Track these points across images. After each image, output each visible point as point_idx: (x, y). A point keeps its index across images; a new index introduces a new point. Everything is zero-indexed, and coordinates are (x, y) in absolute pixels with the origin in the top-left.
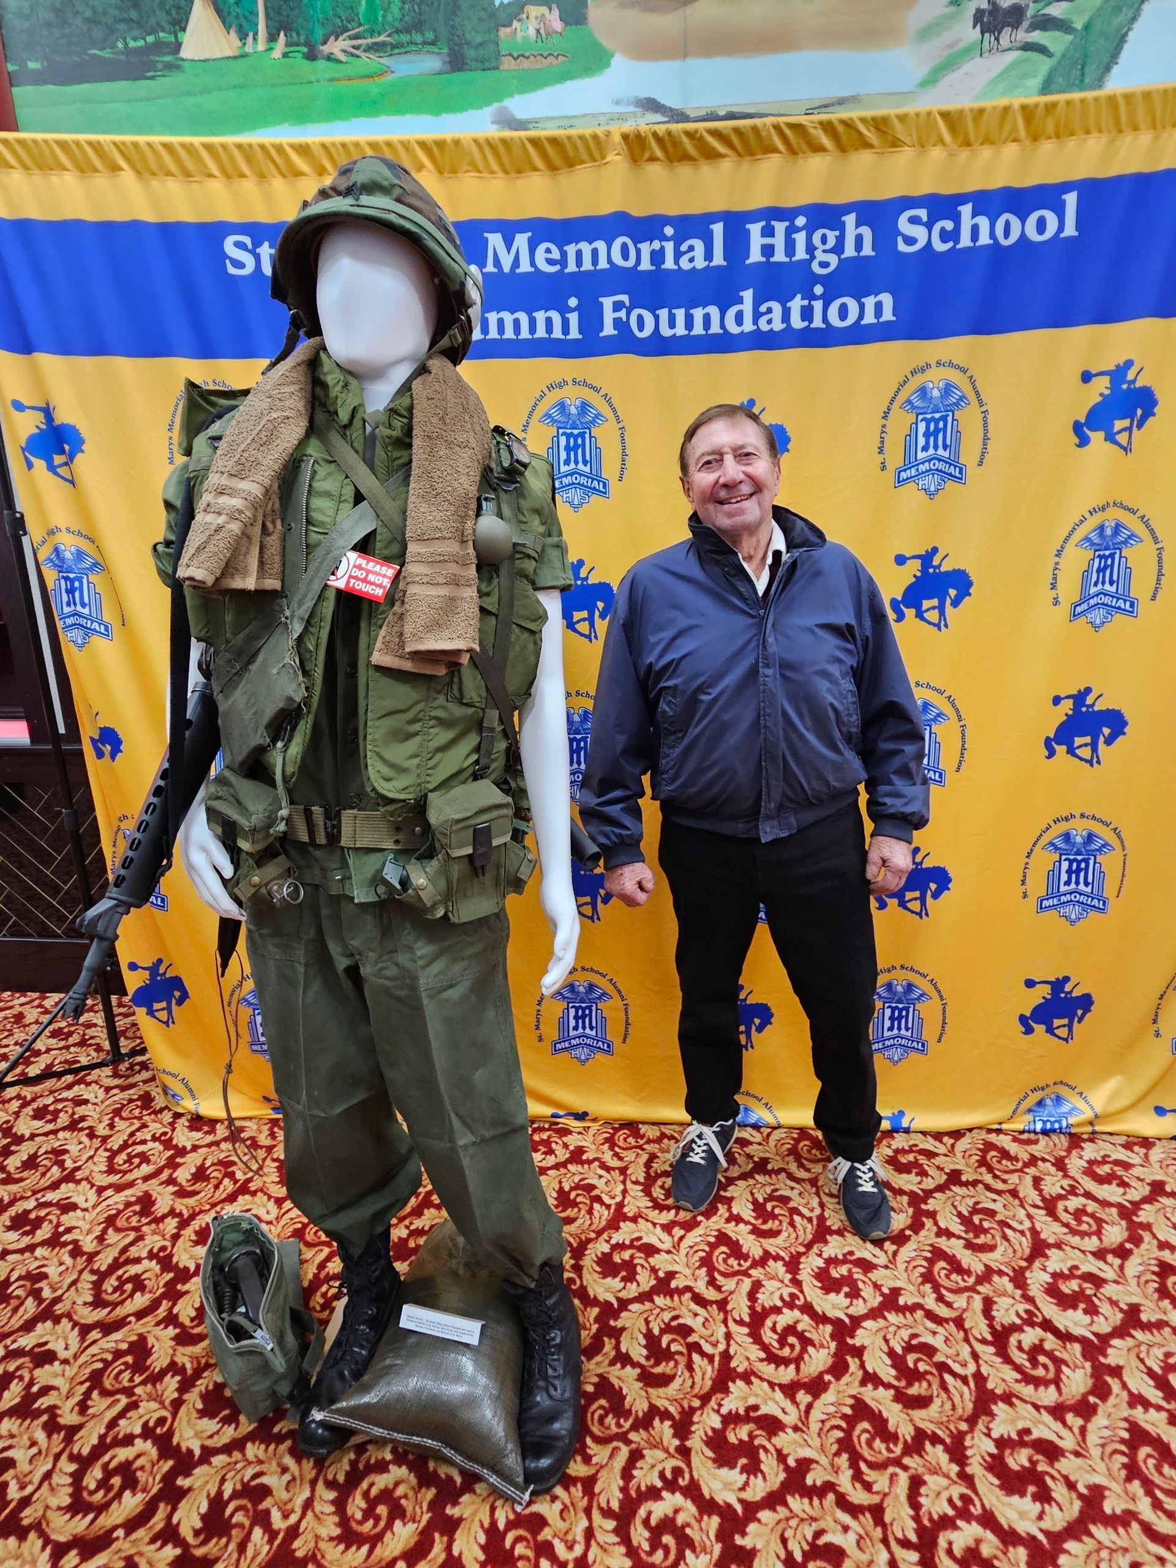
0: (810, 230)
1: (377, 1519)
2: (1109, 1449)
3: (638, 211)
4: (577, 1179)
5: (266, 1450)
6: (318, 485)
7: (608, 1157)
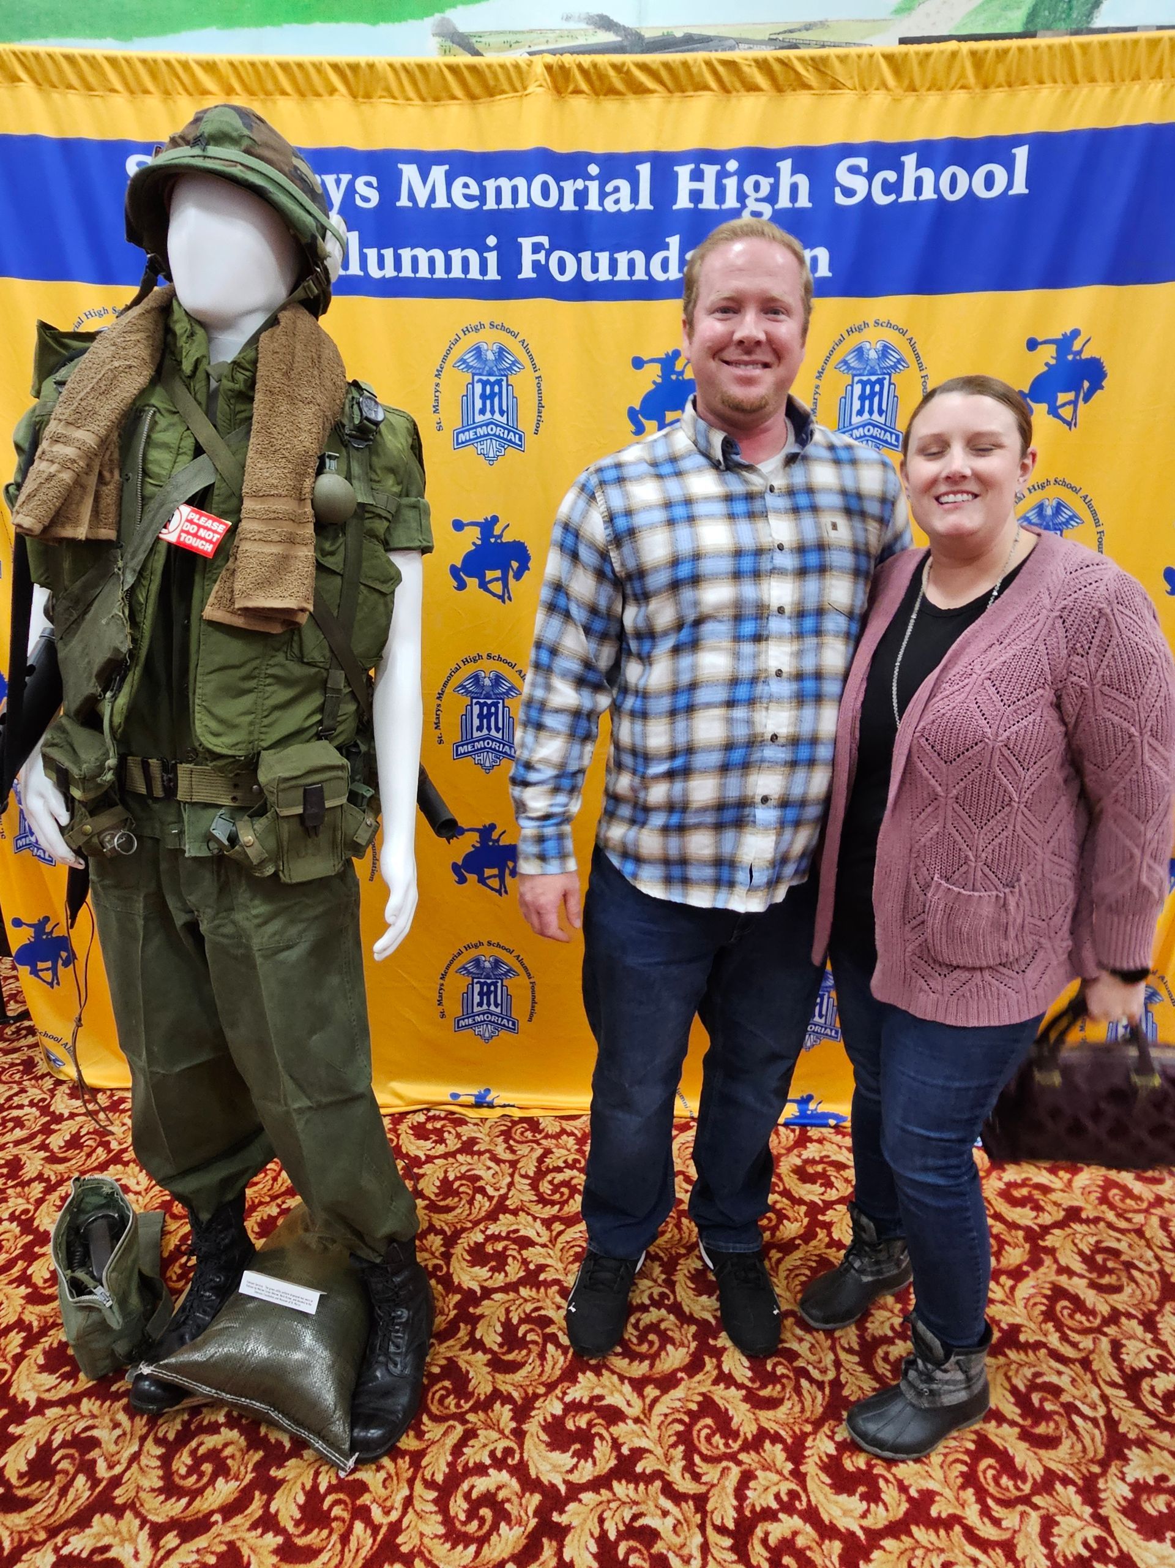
0: (742, 174)
1: (201, 1475)
2: (951, 1458)
3: (561, 147)
4: (463, 1169)
5: (101, 1406)
6: (158, 437)
7: (501, 1151)
